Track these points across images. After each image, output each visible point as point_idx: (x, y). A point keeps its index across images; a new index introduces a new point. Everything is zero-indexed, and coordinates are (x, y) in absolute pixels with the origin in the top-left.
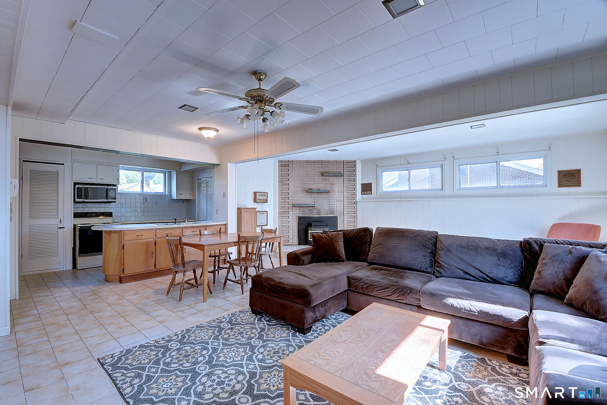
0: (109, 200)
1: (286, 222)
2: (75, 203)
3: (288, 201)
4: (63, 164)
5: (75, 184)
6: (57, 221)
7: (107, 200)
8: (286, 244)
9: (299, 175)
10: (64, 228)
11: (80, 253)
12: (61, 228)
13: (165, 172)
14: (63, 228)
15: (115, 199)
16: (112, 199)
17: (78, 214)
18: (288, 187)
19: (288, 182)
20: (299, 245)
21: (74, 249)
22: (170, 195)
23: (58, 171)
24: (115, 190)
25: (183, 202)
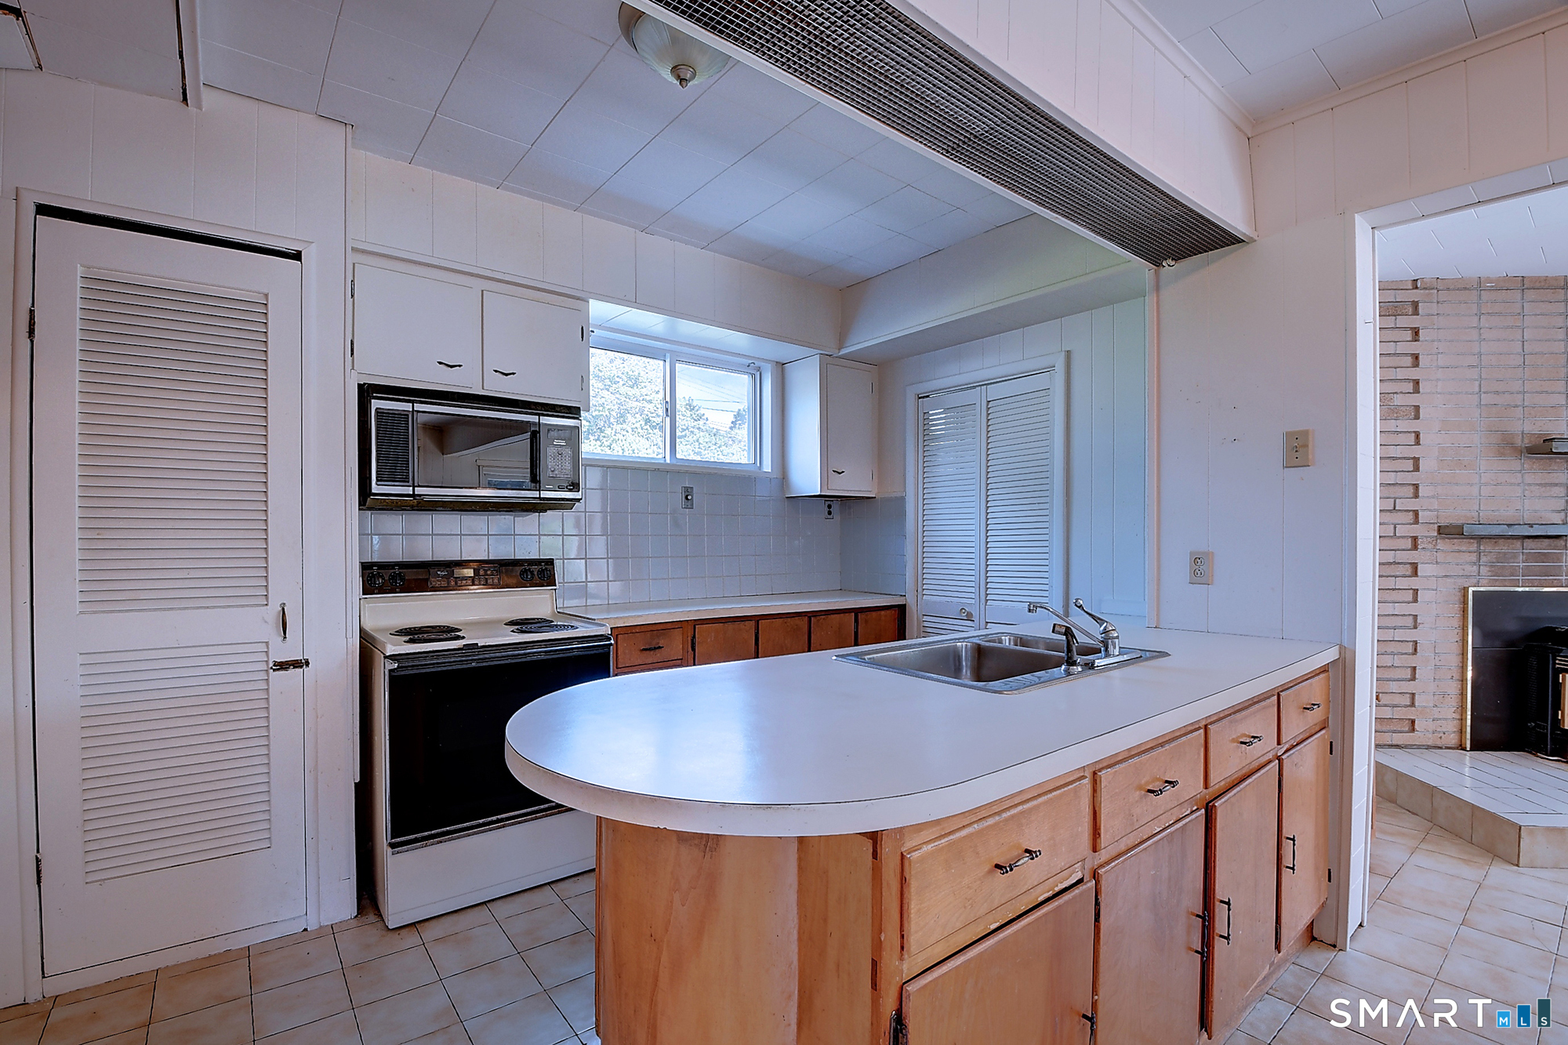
0: (544, 494)
1: (1399, 622)
2: (369, 509)
3: (1413, 505)
4: (297, 256)
5: (366, 392)
6: (257, 624)
7: (536, 494)
8: (1398, 739)
9: (1473, 361)
10: (307, 663)
11: (396, 831)
12: (282, 666)
13: (759, 369)
14: (297, 664)
15: (574, 486)
16: (561, 489)
17: (387, 574)
18: (1415, 426)
19: (1414, 400)
20: (1471, 750)
21: (364, 792)
22: (780, 476)
23: (266, 295)
24: (573, 437)
25: (830, 513)
